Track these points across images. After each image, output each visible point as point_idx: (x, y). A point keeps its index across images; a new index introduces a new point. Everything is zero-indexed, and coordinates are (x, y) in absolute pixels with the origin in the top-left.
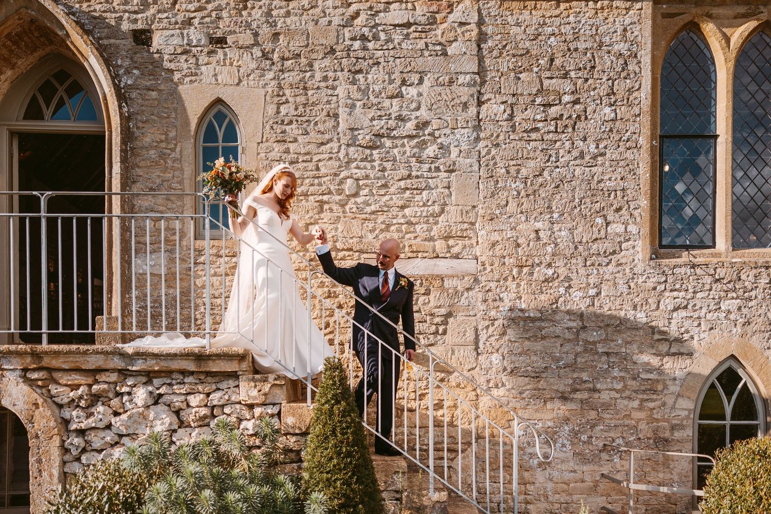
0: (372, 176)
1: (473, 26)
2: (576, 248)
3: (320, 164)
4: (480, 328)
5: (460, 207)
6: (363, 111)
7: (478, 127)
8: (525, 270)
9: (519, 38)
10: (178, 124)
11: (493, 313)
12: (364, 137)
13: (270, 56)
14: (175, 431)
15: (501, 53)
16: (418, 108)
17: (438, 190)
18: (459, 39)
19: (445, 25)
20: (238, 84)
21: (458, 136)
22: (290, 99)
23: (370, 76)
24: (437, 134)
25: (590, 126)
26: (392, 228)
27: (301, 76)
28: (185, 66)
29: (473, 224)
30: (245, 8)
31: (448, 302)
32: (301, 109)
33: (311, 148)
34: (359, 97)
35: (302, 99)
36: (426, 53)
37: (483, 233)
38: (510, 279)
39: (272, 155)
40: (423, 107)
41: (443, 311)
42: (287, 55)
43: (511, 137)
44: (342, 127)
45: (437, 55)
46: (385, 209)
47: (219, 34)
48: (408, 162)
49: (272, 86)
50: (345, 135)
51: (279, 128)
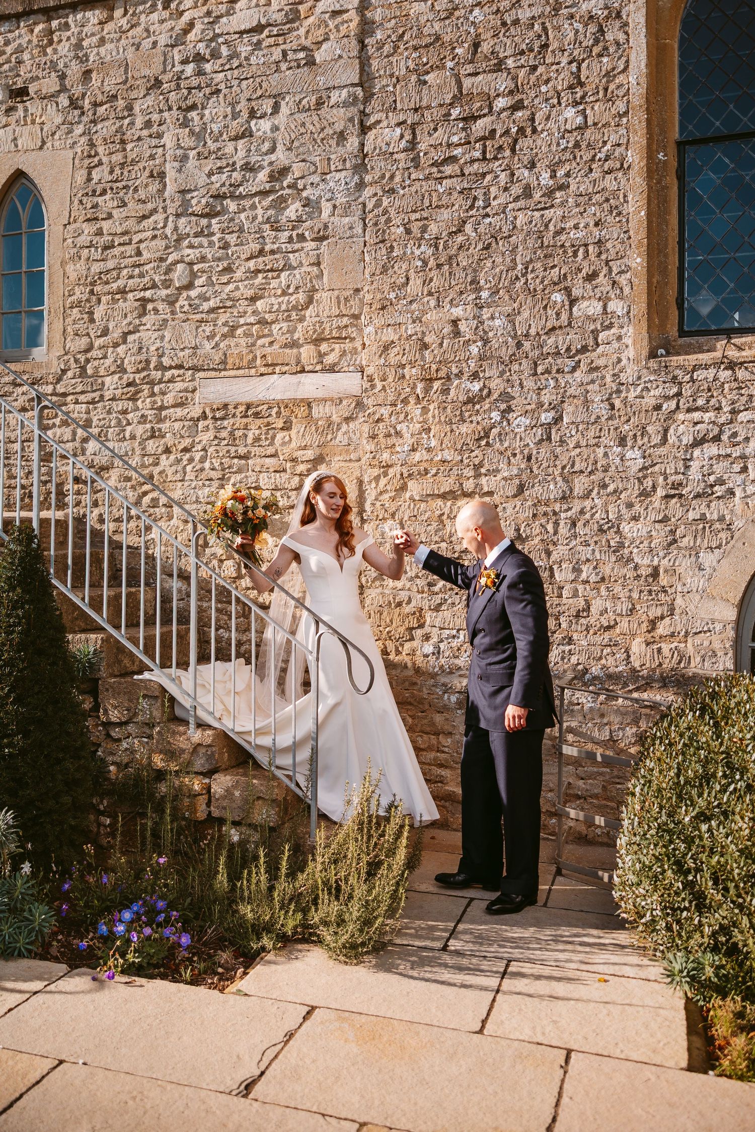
0: (209, 256)
1: (352, 14)
2: (519, 344)
4: (366, 479)
5: (336, 293)
6: (197, 163)
7: (361, 167)
8: (436, 385)
9: (423, 20)
11: (386, 456)
12: (198, 202)
13: (80, 103)
15: (396, 48)
16: (273, 150)
17: (303, 269)
18: (332, 37)
19: (311, 20)
20: (41, 148)
21: (332, 184)
22: (105, 160)
23: (207, 112)
24: (301, 184)
26: (239, 331)
27: (118, 125)
29: (356, 317)
30: (51, 42)
31: (316, 440)
32: (118, 171)
33: (131, 224)
34: (192, 144)
35: (118, 158)
36: (284, 66)
37: (371, 328)
38: (412, 400)
39: (80, 240)
40: (280, 147)
41: (310, 454)
42: (100, 98)
43: (413, 177)
44: (170, 189)
45: (299, 67)
46: (229, 303)
47: (20, 85)
48: (260, 231)
49: (82, 145)
50: (173, 201)
51: (88, 202)
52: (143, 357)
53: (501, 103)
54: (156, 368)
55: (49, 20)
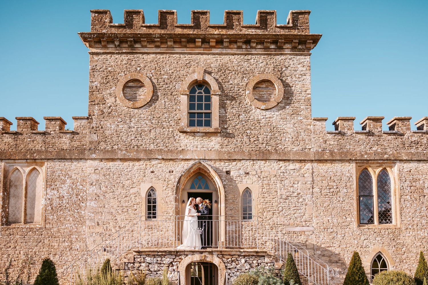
0: (286, 206)
1: (311, 170)
2: (338, 224)
3: (273, 203)
4: (315, 244)
5: (309, 214)
6: (284, 190)
7: (313, 194)
8: (326, 230)
9: (322, 173)
10: (237, 193)
11: (318, 241)
12: (284, 197)
13: (260, 177)
14: (250, 269)
15: (318, 176)
16: (298, 190)
17: (303, 210)
18: (307, 173)
19: (304, 169)
20: (252, 184)
21: (308, 196)
22: (265, 188)
24: (302, 196)
25: (341, 194)
26: (291, 219)
27: (268, 182)
28: (239, 179)
29: (312, 218)
30: (254, 165)
32: (268, 190)
33: (271, 199)
34: (283, 187)
35: (268, 187)
36: (299, 176)
37: (315, 220)
38: (322, 232)
39: (261, 201)
40: (299, 189)
41: (305, 240)
42: (264, 177)
43: (321, 197)
44: (279, 194)
45: (302, 177)
46: (290, 214)
47: (247, 172)
48: (295, 203)
49: (261, 184)
50: (279, 196)
51: (263, 195)
52: (274, 222)
53: (335, 187)
54: (276, 225)
55: (253, 161)
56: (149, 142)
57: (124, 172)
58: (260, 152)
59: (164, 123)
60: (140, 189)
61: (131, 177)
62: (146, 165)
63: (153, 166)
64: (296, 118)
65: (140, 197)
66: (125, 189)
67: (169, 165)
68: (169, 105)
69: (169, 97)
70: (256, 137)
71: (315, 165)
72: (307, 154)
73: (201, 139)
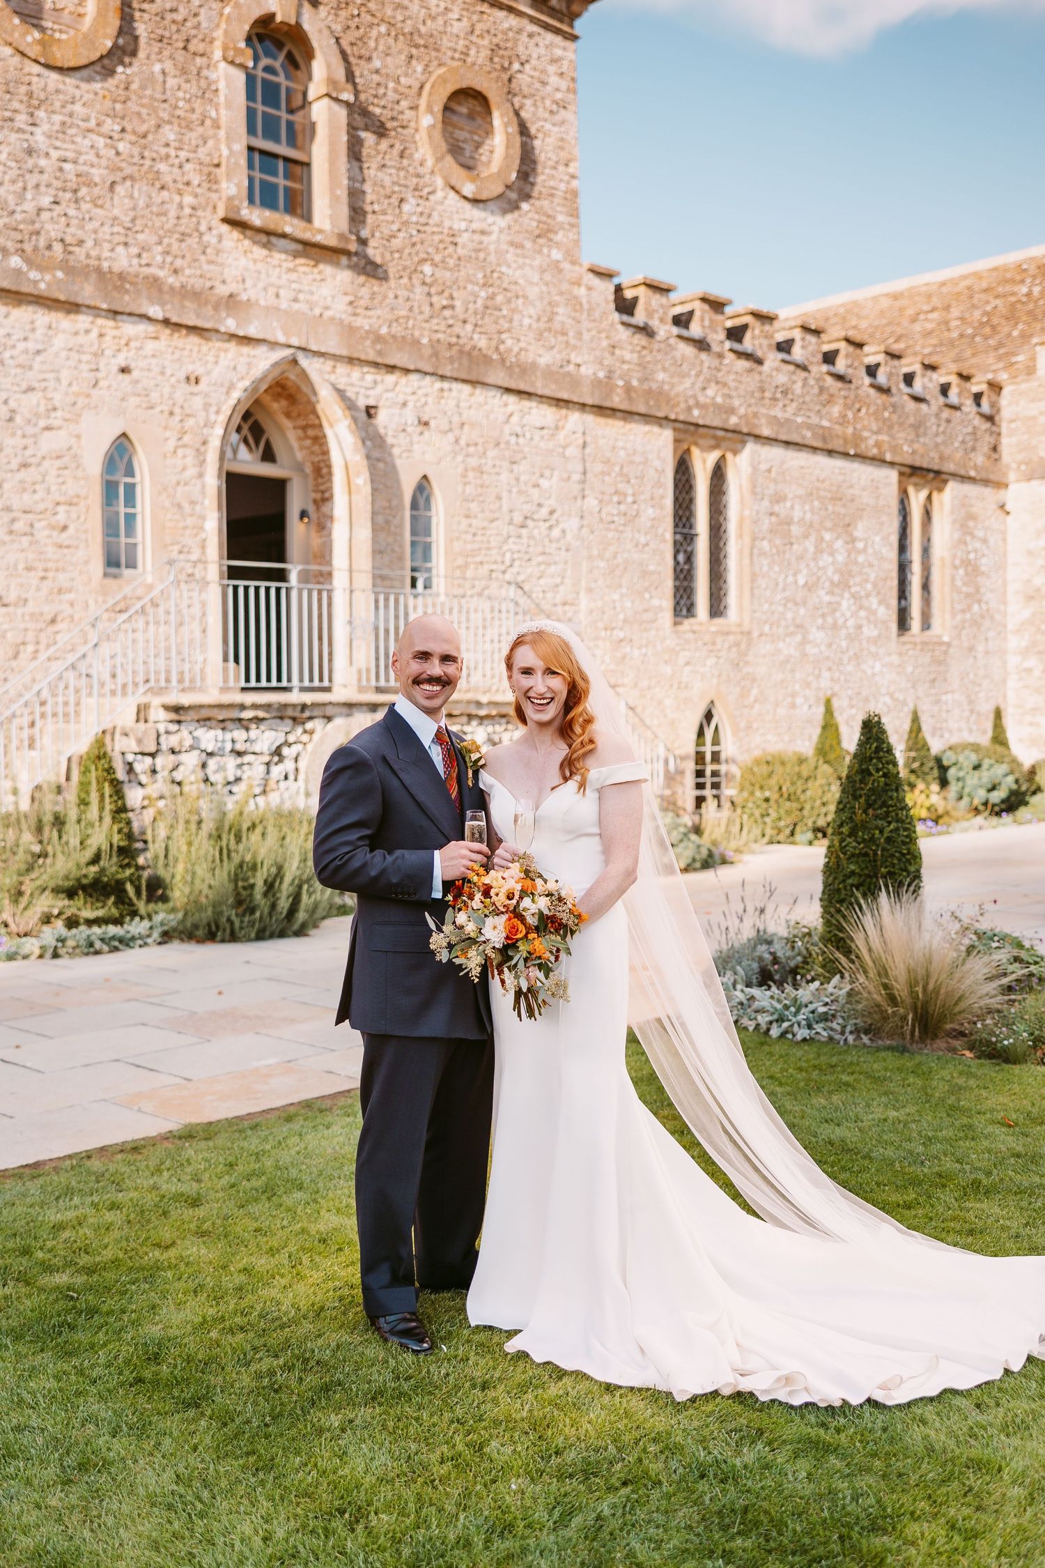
1: (580, 435)
2: (635, 617)
8: (608, 633)
10: (399, 494)
12: (518, 518)
13: (460, 441)
16: (550, 497)
17: (561, 565)
20: (438, 464)
22: (472, 481)
23: (521, 467)
27: (479, 461)
28: (403, 443)
30: (443, 397)
32: (479, 490)
33: (485, 524)
34: (515, 484)
35: (479, 482)
37: (584, 602)
38: (601, 639)
40: (553, 497)
42: (470, 442)
44: (505, 508)
47: (425, 419)
48: (543, 541)
49: (461, 467)
50: (506, 515)
51: (465, 505)
55: (443, 381)
56: (108, 237)
57: (15, 352)
58: (461, 352)
59: (162, 167)
60: (78, 437)
61: (45, 380)
62: (101, 335)
63: (127, 345)
64: (545, 250)
65: (80, 473)
66: (19, 432)
67: (186, 353)
68: (180, 94)
69: (180, 56)
70: (446, 294)
71: (590, 419)
72: (575, 382)
73: (291, 265)
